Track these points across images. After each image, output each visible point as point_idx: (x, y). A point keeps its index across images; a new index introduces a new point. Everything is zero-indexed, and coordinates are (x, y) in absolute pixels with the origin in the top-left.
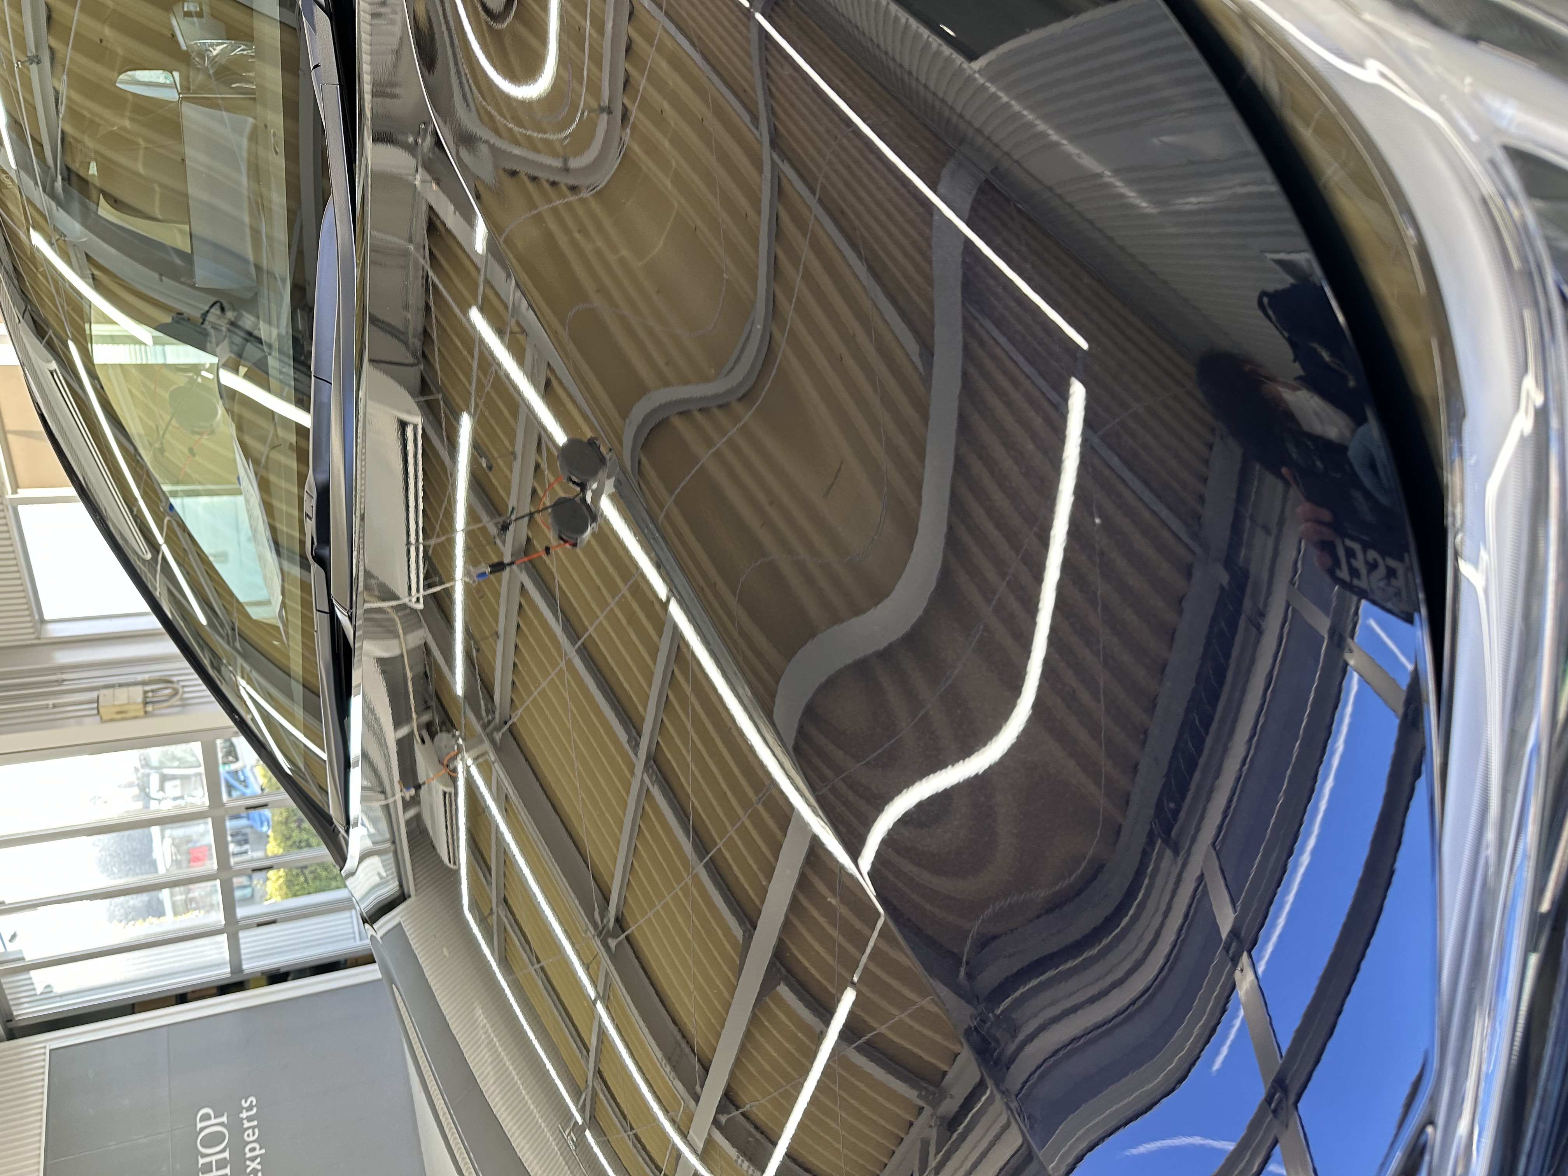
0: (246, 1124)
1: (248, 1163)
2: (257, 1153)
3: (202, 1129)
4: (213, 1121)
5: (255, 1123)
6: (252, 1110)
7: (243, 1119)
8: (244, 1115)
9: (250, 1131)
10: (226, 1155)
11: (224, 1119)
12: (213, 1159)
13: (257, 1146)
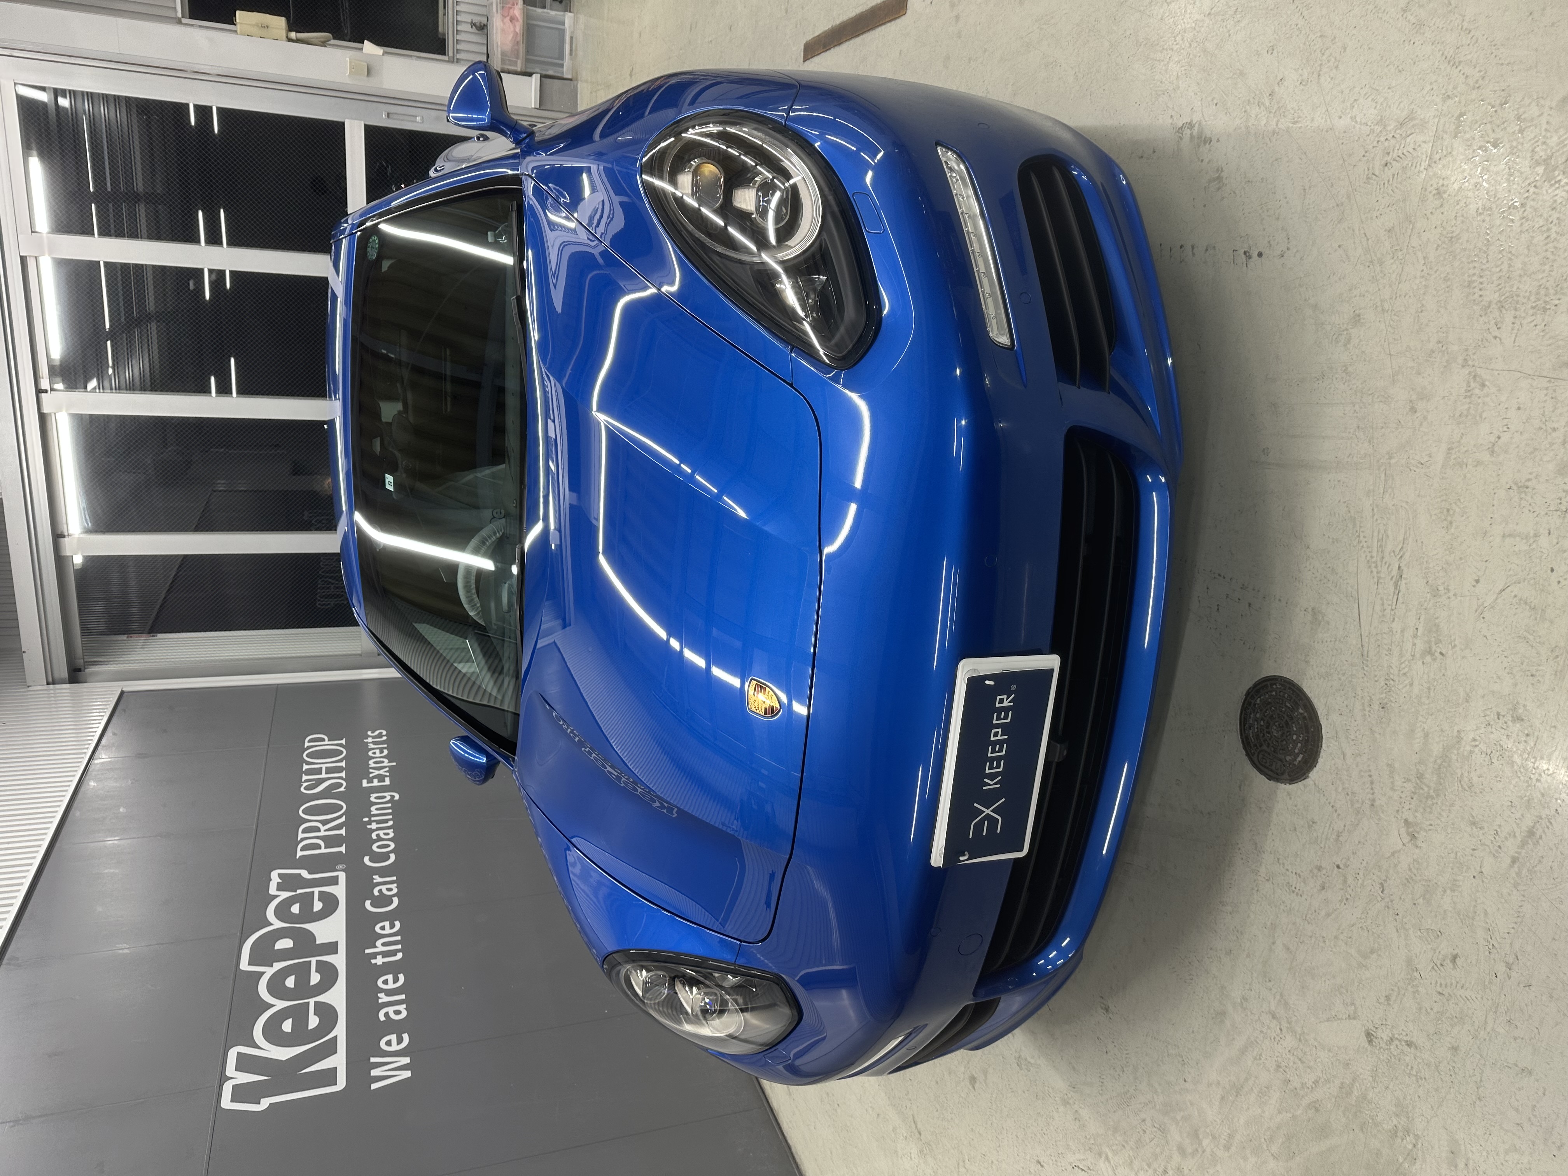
0: (371, 746)
1: (371, 770)
2: (385, 764)
3: (309, 747)
4: (327, 742)
5: (386, 746)
6: (381, 737)
7: (368, 743)
8: (370, 740)
9: (378, 751)
10: (343, 764)
11: (343, 742)
12: (324, 766)
13: (386, 761)
